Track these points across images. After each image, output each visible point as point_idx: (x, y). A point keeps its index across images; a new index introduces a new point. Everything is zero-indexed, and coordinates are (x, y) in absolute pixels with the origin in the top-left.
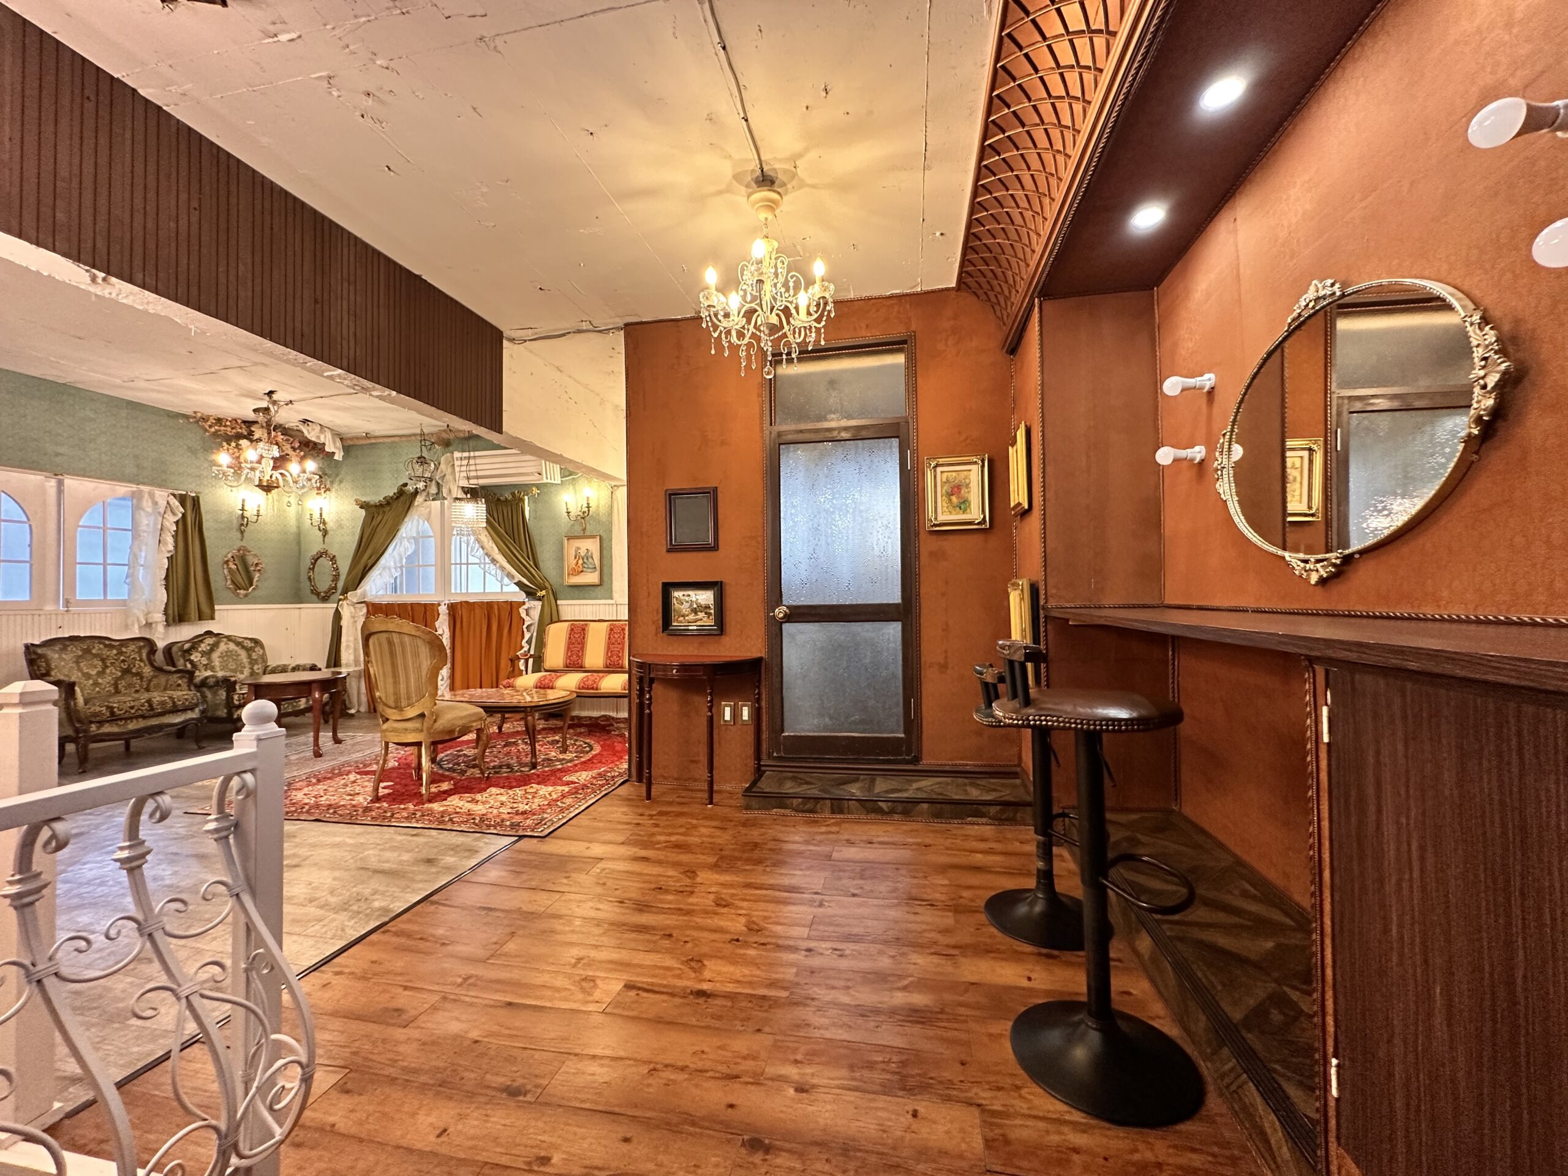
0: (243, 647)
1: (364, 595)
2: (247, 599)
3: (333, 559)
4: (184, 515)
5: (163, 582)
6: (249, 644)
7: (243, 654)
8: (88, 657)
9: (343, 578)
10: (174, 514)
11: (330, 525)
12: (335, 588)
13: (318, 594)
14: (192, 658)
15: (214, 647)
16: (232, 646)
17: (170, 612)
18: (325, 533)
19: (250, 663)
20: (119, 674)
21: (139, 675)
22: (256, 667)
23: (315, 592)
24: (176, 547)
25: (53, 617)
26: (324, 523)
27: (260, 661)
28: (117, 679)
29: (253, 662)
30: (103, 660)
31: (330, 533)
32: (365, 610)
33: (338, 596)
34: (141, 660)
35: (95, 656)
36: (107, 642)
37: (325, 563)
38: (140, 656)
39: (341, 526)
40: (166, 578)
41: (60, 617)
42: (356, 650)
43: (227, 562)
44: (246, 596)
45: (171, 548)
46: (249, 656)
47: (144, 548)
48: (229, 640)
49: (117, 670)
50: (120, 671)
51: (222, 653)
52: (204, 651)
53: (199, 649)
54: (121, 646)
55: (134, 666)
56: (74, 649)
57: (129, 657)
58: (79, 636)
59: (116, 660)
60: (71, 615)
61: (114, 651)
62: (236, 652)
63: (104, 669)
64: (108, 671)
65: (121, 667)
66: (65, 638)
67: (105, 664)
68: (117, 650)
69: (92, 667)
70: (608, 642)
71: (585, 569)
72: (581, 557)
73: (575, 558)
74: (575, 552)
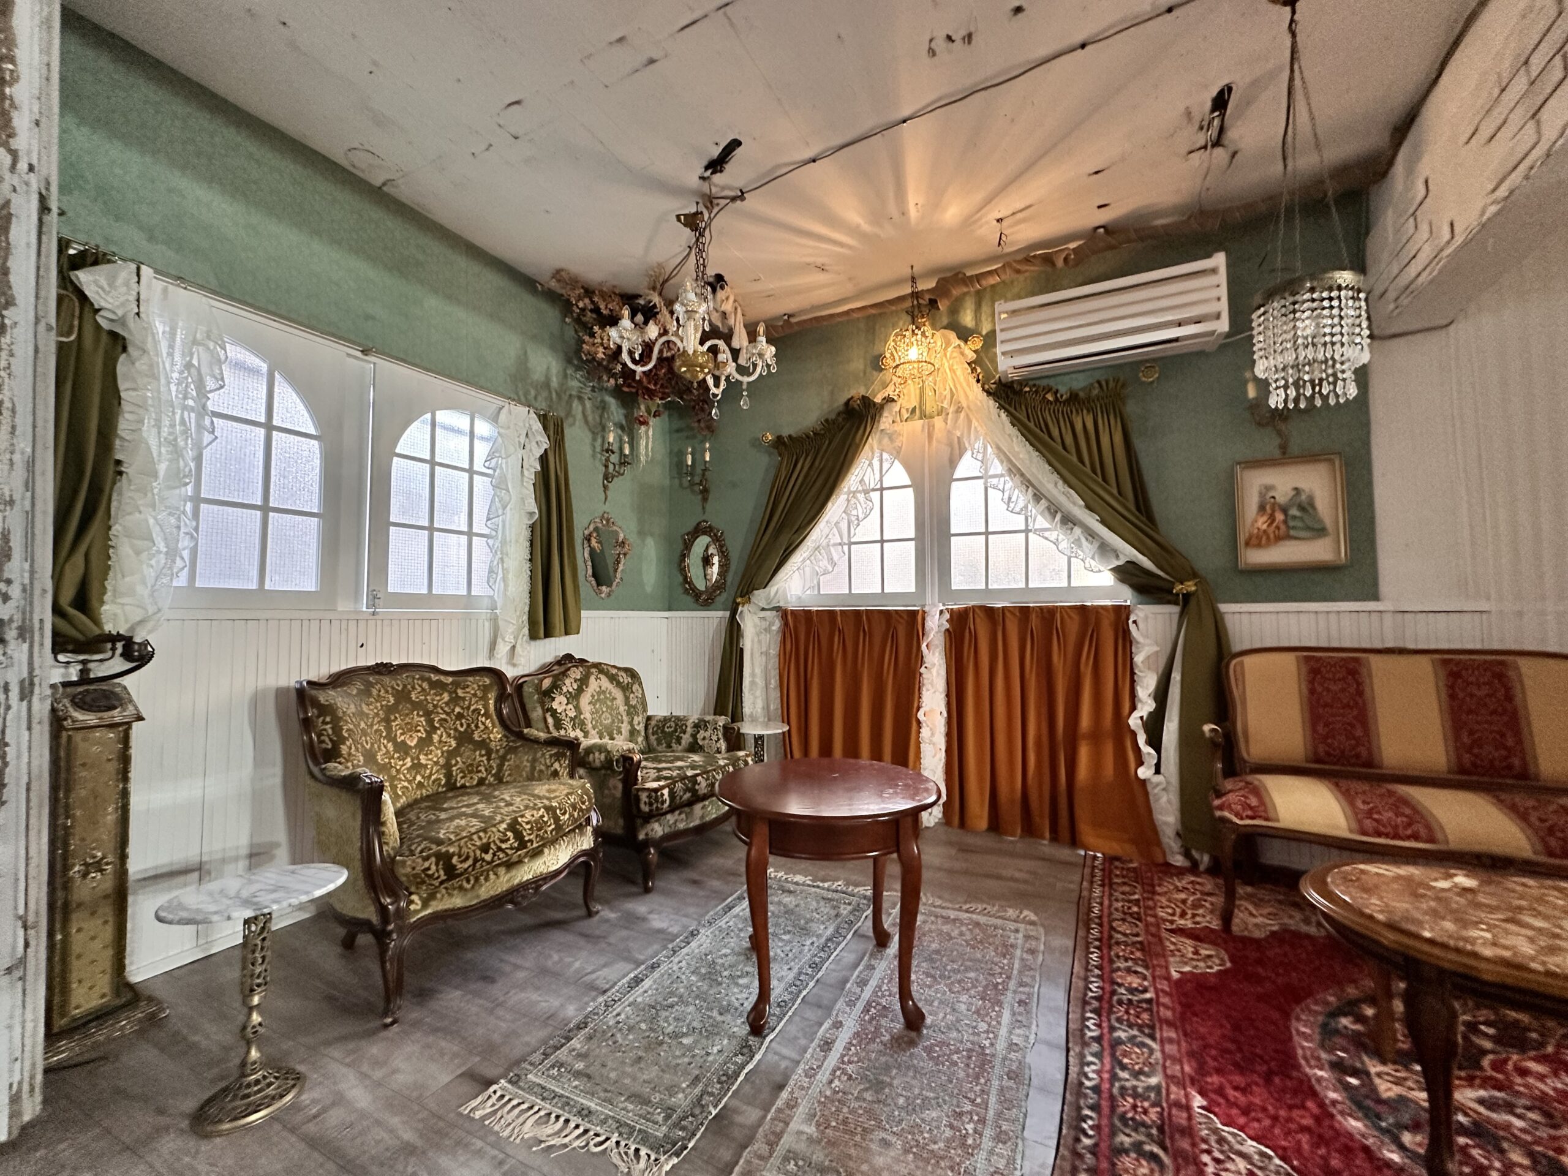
0: (619, 684)
1: (780, 596)
2: (612, 602)
3: (720, 537)
4: (548, 450)
5: (529, 567)
6: (624, 678)
7: (618, 696)
8: (405, 707)
10: (535, 445)
14: (555, 705)
15: (583, 682)
16: (605, 682)
19: (628, 714)
20: (454, 743)
21: (483, 744)
22: (636, 720)
23: (696, 594)
24: (538, 509)
25: (352, 624)
26: (708, 480)
27: (640, 707)
28: (451, 754)
29: (632, 711)
30: (428, 714)
32: (778, 623)
33: (732, 598)
34: (487, 715)
35: (416, 706)
36: (434, 677)
38: (486, 707)
39: (732, 483)
41: (362, 624)
43: (590, 539)
44: (610, 595)
46: (627, 699)
48: (601, 671)
49: (449, 735)
50: (455, 738)
51: (593, 696)
52: (570, 693)
53: (565, 689)
54: (456, 684)
55: (477, 727)
56: (383, 691)
57: (468, 708)
58: (392, 665)
59: (448, 714)
60: (379, 622)
61: (446, 697)
62: (610, 693)
63: (429, 734)
64: (436, 738)
65: (456, 729)
66: (368, 668)
67: (430, 722)
68: (450, 693)
69: (410, 730)
70: (1452, 707)
71: (1292, 533)
72: (1280, 506)
73: (1262, 508)
74: (1262, 495)
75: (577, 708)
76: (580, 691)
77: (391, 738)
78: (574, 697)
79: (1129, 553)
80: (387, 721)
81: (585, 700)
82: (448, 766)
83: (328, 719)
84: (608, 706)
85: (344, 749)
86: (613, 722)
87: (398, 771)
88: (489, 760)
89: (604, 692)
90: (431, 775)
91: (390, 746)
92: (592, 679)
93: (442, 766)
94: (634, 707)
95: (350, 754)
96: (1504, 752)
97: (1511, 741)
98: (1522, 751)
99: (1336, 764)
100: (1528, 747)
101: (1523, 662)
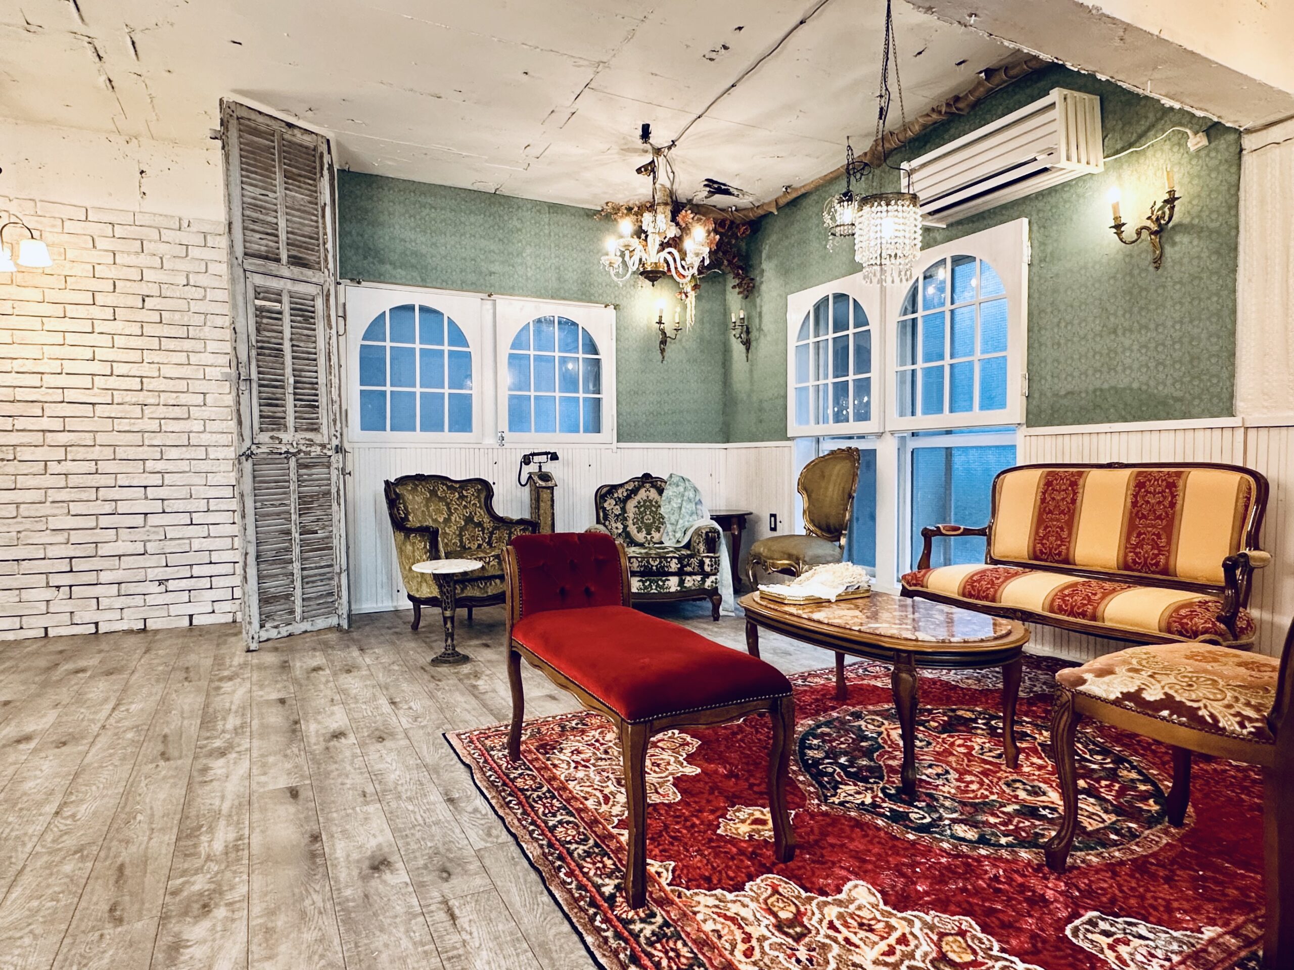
70: (1131, 513)
75: (624, 510)
76: (628, 497)
78: (623, 501)
84: (651, 511)
89: (651, 501)
92: (642, 491)
96: (1156, 552)
97: (1163, 542)
98: (1169, 551)
99: (1046, 561)
100: (1173, 547)
101: (1194, 473)
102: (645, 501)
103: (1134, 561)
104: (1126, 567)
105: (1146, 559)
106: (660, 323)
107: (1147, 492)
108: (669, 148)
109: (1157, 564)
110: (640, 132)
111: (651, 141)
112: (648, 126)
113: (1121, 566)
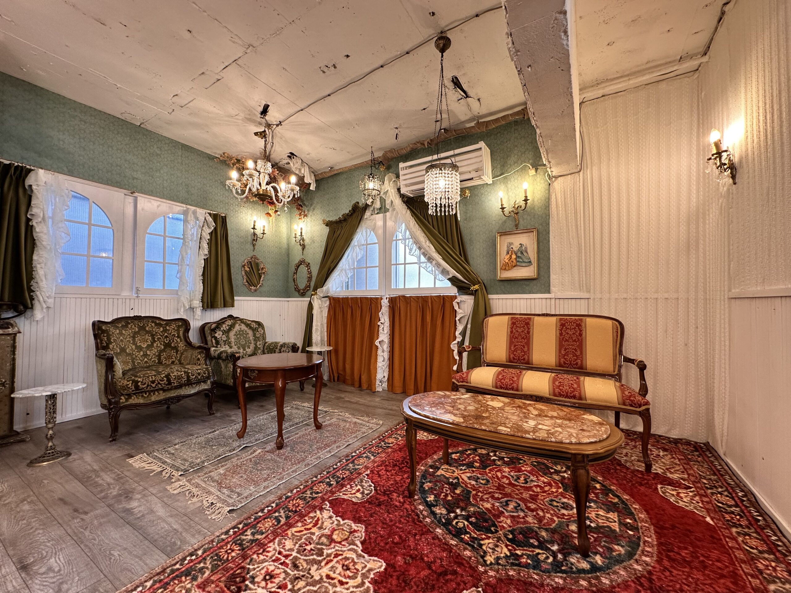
0: (251, 328)
1: (328, 291)
2: (255, 293)
3: (308, 265)
4: (215, 229)
5: (201, 278)
6: (254, 325)
7: (250, 333)
8: (143, 333)
9: (314, 279)
10: (209, 228)
11: (307, 242)
12: (309, 286)
13: (299, 291)
14: (216, 335)
15: (232, 327)
16: (243, 327)
17: (205, 300)
18: (303, 247)
20: (163, 347)
21: (176, 349)
22: (258, 343)
23: (297, 290)
24: (210, 252)
25: (128, 301)
26: (303, 240)
27: (261, 338)
28: (161, 351)
29: (256, 339)
30: (153, 336)
31: (307, 247)
32: (328, 303)
33: (311, 292)
34: (178, 337)
35: (148, 332)
36: (157, 322)
37: (303, 268)
38: (178, 334)
39: (313, 242)
40: (203, 275)
41: (132, 301)
42: (322, 332)
43: (244, 266)
44: (255, 291)
45: (206, 252)
46: (254, 335)
47: (189, 251)
48: (242, 322)
49: (161, 344)
50: (163, 345)
51: (236, 332)
52: (225, 331)
53: (222, 329)
54: (167, 324)
55: (173, 341)
56: (133, 326)
57: (170, 334)
58: (141, 316)
59: (161, 336)
60: (140, 300)
61: (162, 329)
62: (246, 331)
63: (152, 343)
64: (155, 345)
65: (164, 342)
66: (130, 317)
67: (153, 339)
68: (163, 328)
69: (144, 341)
70: (560, 339)
71: (518, 263)
72: (514, 252)
73: (508, 253)
74: (508, 247)
75: (228, 337)
76: (230, 330)
77: (134, 343)
78: (227, 332)
79: (453, 272)
80: (134, 338)
81: (232, 334)
82: (159, 356)
83: (105, 335)
84: (244, 337)
85: (111, 346)
86: (246, 343)
87: (136, 356)
88: (177, 354)
89: (243, 331)
90: (151, 358)
91: (134, 347)
92: (237, 326)
93: (157, 356)
94: (258, 338)
95: (113, 348)
96: (575, 358)
97: (578, 353)
98: (582, 357)
99: (516, 363)
100: (584, 356)
101: (588, 320)
102: (240, 331)
103: (564, 363)
104: (560, 366)
105: (571, 362)
106: (254, 228)
107: (566, 328)
108: (277, 125)
109: (577, 364)
110: (261, 109)
111: (267, 118)
112: (268, 106)
113: (558, 364)
